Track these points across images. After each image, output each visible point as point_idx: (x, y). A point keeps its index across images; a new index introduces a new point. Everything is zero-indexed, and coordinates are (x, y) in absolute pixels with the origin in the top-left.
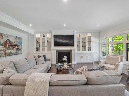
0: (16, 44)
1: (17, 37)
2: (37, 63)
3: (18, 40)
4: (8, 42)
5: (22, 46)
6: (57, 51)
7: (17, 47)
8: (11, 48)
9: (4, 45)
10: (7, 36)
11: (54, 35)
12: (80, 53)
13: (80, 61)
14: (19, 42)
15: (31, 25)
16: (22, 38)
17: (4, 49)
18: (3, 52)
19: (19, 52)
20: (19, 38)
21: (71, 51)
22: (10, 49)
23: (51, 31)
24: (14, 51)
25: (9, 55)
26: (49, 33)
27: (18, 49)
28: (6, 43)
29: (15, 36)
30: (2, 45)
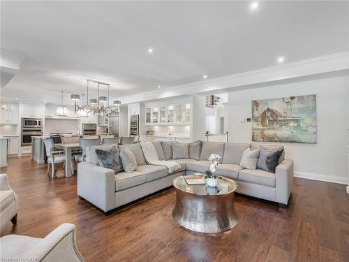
0: (290, 115)
1: (292, 98)
3: (296, 106)
4: (269, 114)
7: (292, 124)
8: (276, 126)
10: (266, 102)
15: (281, 60)
17: (260, 127)
18: (259, 132)
20: (301, 98)
27: (297, 127)
28: (264, 116)
29: (286, 96)
30: (256, 120)
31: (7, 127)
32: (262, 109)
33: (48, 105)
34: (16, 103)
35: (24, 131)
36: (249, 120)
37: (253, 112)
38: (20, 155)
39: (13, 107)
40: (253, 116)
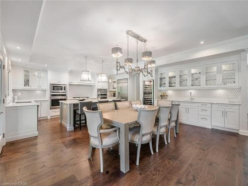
31: (39, 92)
33: (71, 72)
34: (45, 71)
35: (52, 95)
38: (49, 117)
39: (42, 75)
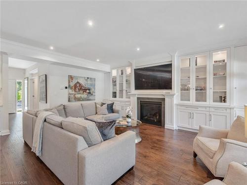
0: (87, 87)
1: (88, 78)
2: (97, 113)
3: (89, 82)
4: (78, 85)
5: (95, 89)
6: (138, 98)
7: (88, 91)
8: (81, 92)
9: (73, 88)
10: (77, 78)
11: (135, 68)
12: (187, 106)
13: (186, 126)
14: (91, 85)
15: (98, 60)
16: (95, 79)
17: (74, 92)
18: (73, 96)
19: (91, 97)
20: (91, 79)
21: (164, 99)
22: (80, 94)
23: (129, 62)
24: (85, 95)
25: (79, 100)
26: (128, 66)
27: (90, 93)
28: (75, 86)
29: (85, 76)
30: (71, 88)
32: (75, 82)
36: (66, 88)
37: (69, 83)
40: (69, 86)
